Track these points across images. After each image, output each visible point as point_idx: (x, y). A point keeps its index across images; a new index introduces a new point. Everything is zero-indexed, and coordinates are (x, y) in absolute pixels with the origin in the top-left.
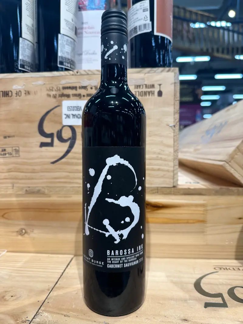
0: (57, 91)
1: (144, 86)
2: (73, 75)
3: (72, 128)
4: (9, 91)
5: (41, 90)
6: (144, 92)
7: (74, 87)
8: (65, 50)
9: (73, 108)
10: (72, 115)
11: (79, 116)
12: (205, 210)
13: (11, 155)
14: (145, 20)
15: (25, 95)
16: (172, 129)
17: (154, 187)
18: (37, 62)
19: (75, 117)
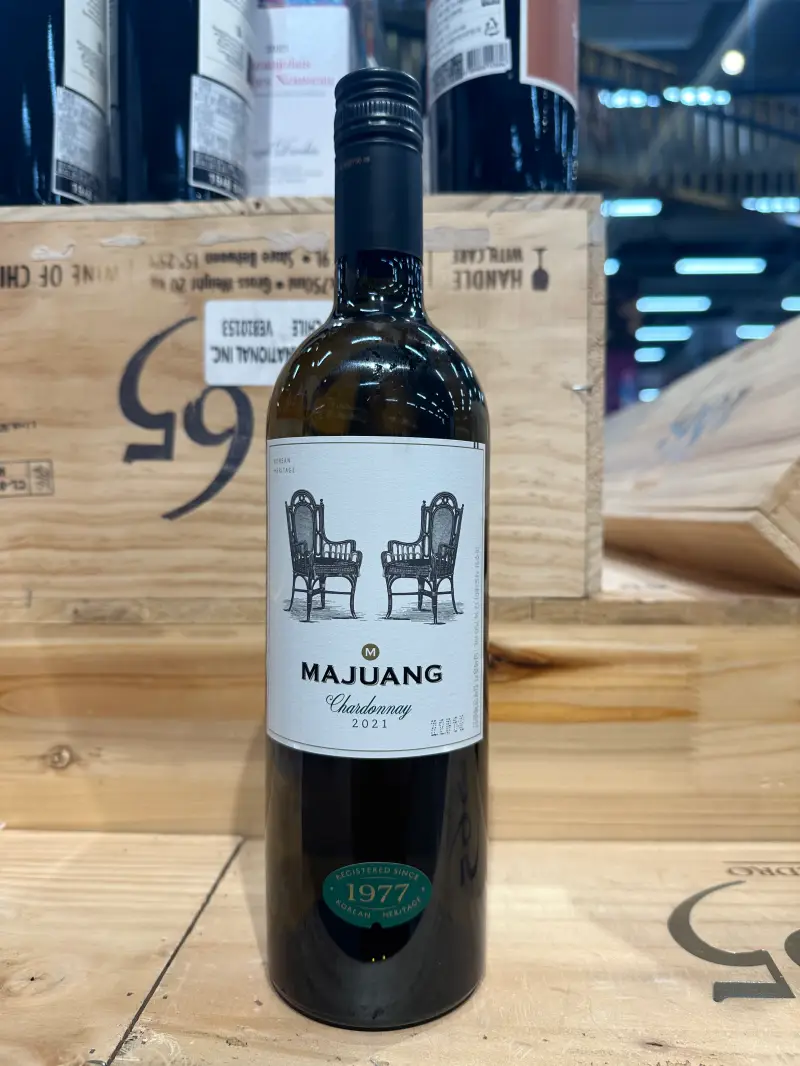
0: (188, 268)
1: (487, 254)
2: (242, 213)
3: (237, 394)
4: (16, 268)
5: (131, 263)
6: (488, 273)
7: (245, 254)
8: (212, 130)
9: (241, 325)
10: (239, 349)
11: (262, 354)
12: (690, 677)
13: (22, 488)
14: (490, 32)
15: (73, 280)
16: (582, 399)
17: (518, 599)
18: (116, 172)
19: (249, 355)
